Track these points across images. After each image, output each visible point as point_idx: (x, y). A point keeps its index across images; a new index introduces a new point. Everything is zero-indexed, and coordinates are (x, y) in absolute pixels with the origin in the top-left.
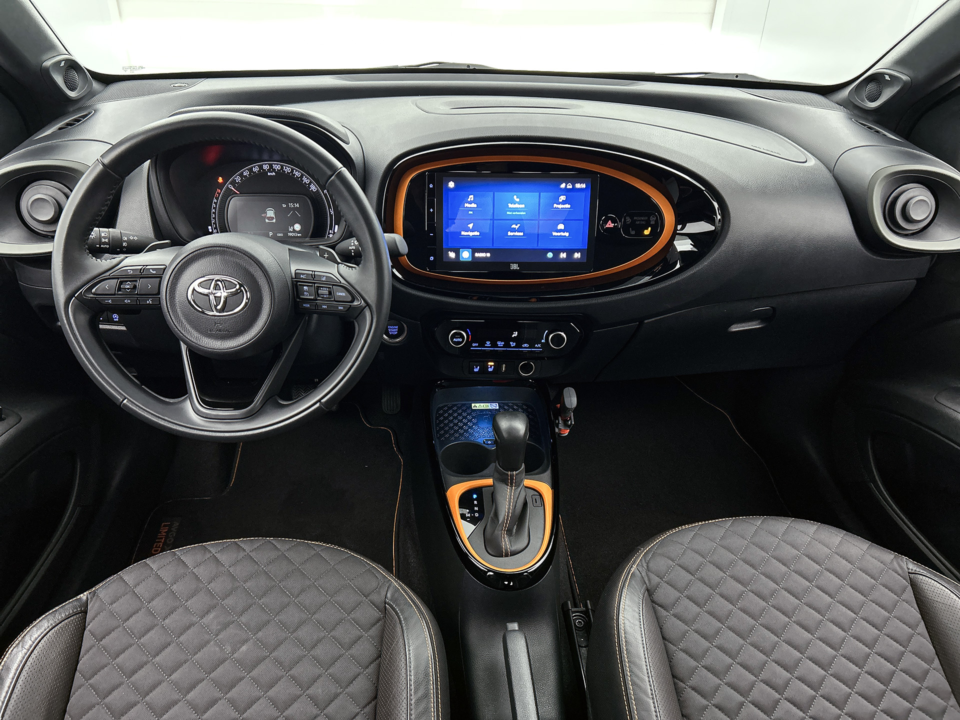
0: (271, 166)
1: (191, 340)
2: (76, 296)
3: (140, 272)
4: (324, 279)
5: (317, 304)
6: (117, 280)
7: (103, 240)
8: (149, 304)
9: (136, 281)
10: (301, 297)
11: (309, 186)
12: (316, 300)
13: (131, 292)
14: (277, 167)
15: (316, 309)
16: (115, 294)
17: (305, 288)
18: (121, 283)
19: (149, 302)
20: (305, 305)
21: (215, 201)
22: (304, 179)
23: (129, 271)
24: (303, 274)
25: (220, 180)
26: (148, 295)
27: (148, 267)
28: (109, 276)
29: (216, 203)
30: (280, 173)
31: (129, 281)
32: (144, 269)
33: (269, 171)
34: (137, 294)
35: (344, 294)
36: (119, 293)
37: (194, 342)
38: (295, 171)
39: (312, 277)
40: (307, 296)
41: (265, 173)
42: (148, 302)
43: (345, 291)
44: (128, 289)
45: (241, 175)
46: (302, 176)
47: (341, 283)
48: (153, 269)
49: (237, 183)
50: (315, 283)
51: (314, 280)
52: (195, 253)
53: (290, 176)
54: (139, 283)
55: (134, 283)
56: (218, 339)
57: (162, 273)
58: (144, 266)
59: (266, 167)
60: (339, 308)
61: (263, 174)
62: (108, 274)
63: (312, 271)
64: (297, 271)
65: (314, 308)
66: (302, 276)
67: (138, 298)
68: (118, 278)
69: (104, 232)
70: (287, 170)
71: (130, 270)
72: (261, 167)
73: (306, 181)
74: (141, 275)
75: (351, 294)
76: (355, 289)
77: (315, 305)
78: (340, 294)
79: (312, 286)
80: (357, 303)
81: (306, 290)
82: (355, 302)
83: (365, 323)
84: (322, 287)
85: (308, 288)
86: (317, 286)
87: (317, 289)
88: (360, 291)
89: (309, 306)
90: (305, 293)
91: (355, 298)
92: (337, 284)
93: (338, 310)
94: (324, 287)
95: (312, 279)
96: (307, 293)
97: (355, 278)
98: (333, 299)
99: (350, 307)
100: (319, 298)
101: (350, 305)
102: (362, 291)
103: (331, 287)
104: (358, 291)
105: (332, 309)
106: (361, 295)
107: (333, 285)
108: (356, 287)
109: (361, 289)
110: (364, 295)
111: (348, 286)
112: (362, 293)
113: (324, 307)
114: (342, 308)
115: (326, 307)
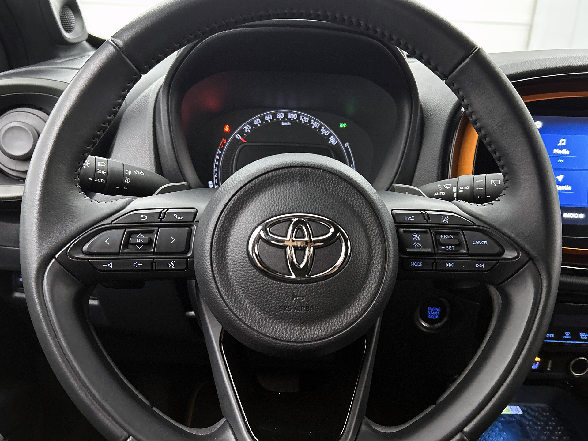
0: (286, 115)
1: (250, 327)
2: (57, 256)
3: (159, 218)
4: (446, 220)
5: (435, 262)
6: (123, 230)
7: (100, 172)
8: (171, 270)
9: (152, 232)
10: (408, 250)
11: (328, 138)
12: (435, 254)
13: (145, 249)
14: (293, 116)
15: (432, 270)
16: (118, 254)
18: (130, 234)
19: (171, 265)
20: (414, 264)
21: (219, 152)
22: (323, 130)
23: (142, 216)
24: (408, 215)
25: (227, 129)
26: (169, 254)
27: (169, 211)
28: (111, 224)
29: (220, 155)
30: (296, 123)
31: (143, 232)
32: (165, 213)
33: (283, 120)
34: (153, 253)
35: (486, 243)
36: (126, 251)
37: (256, 330)
38: (313, 121)
39: (425, 219)
40: (418, 248)
41: (279, 122)
42: (169, 266)
43: (485, 237)
44: (139, 244)
45: (251, 124)
46: (321, 126)
47: (476, 225)
48: (179, 214)
49: (246, 133)
50: (429, 228)
51: (428, 223)
52: (260, 178)
53: (307, 127)
54: (158, 235)
55: (149, 235)
56: (296, 323)
57: (192, 220)
58: (164, 209)
59: (280, 116)
61: (276, 123)
62: (108, 221)
63: (420, 210)
64: (394, 211)
66: (406, 218)
67: (154, 259)
68: (125, 228)
69: (101, 161)
70: (304, 119)
71: (143, 214)
72: (274, 115)
73: (325, 133)
74: (161, 222)
75: (496, 242)
76: (504, 234)
77: (433, 263)
78: (478, 243)
79: (426, 232)
80: (510, 256)
81: (416, 239)
82: (506, 255)
83: (524, 289)
84: (443, 233)
85: (419, 236)
86: (435, 232)
87: (435, 236)
88: (513, 235)
89: (421, 265)
90: (415, 244)
91: (504, 247)
92: (469, 226)
93: (476, 269)
94: (447, 233)
95: (425, 222)
96: (418, 244)
97: (500, 216)
98: (464, 251)
99: (497, 263)
100: (439, 252)
101: (498, 260)
102: (517, 236)
103: (459, 233)
104: (509, 237)
105: (464, 268)
106: (516, 243)
107: (462, 229)
108: (505, 230)
109: (514, 233)
110: (522, 243)
111: (489, 229)
112: (517, 239)
113: (449, 265)
114: (482, 266)
115: (452, 265)
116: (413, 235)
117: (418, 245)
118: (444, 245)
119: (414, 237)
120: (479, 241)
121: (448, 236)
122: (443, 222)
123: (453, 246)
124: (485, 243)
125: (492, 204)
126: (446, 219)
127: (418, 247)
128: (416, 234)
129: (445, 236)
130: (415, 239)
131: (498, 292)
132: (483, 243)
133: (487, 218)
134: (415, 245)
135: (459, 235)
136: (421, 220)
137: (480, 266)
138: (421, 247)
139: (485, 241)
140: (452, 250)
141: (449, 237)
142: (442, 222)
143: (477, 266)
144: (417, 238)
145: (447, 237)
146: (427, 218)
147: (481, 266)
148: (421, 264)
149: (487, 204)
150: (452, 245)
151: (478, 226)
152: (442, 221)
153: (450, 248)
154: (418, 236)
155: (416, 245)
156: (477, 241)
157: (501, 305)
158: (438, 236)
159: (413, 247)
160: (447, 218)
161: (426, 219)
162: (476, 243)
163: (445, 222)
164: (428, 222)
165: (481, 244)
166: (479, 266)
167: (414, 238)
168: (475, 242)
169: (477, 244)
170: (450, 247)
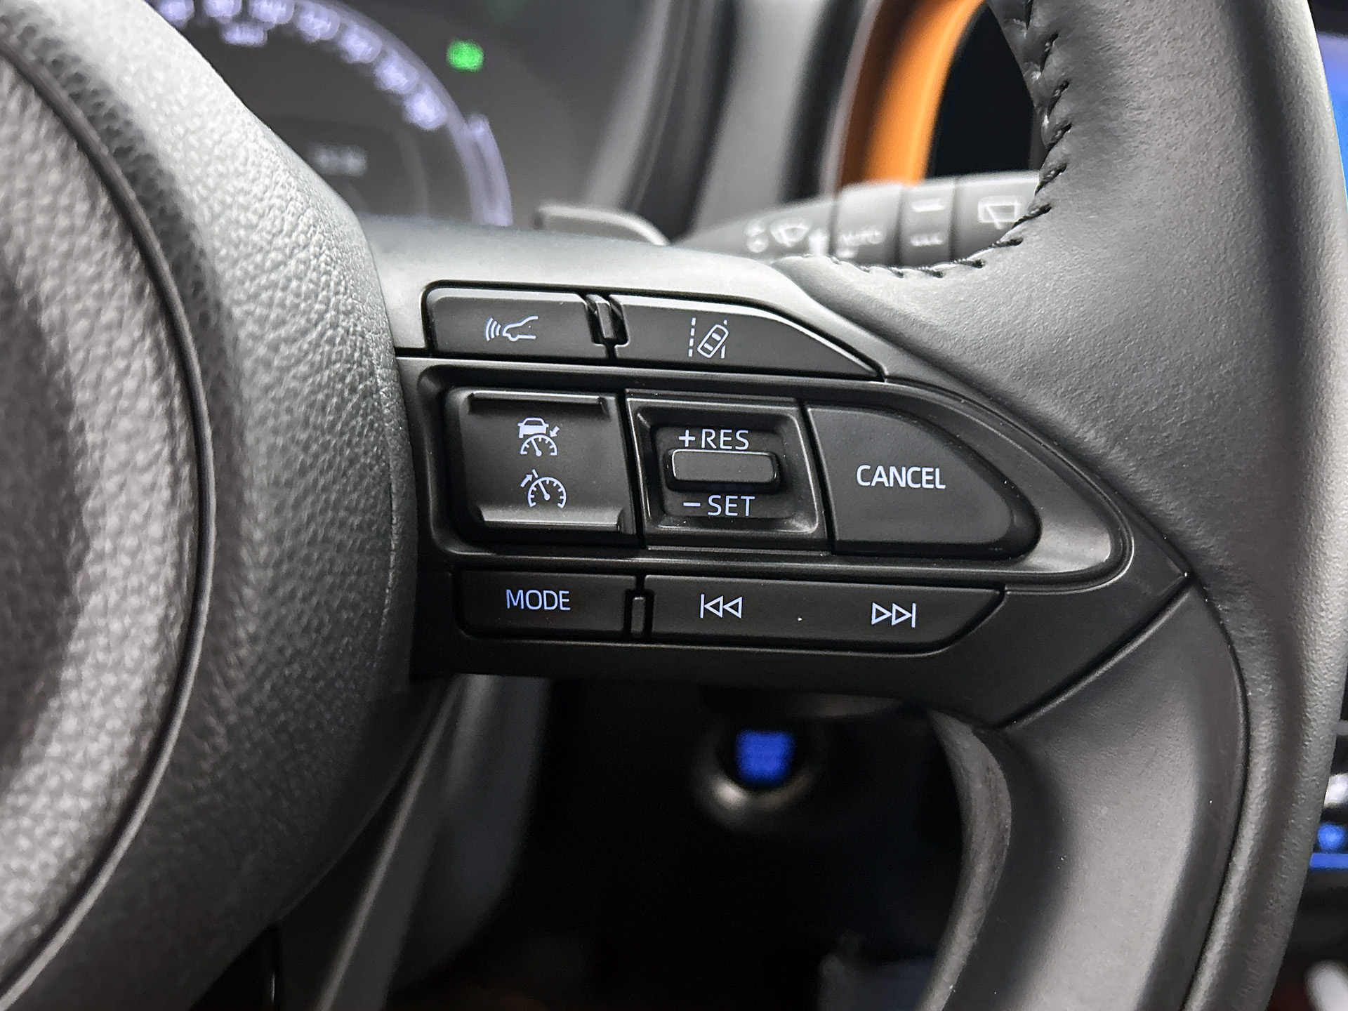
4: (713, 346)
5: (640, 588)
10: (492, 516)
12: (639, 542)
15: (626, 635)
17: (532, 430)
20: (519, 599)
24: (506, 311)
35: (931, 479)
39: (597, 337)
40: (543, 503)
43: (928, 442)
47: (880, 376)
50: (618, 387)
51: (611, 360)
60: (878, 614)
63: (583, 292)
64: (439, 294)
65: (618, 627)
75: (995, 476)
76: (1043, 428)
77: (630, 595)
78: (884, 479)
79: (597, 411)
80: (1072, 559)
81: (539, 453)
82: (1052, 554)
83: (1147, 765)
84: (696, 421)
85: (553, 434)
86: (646, 411)
87: (649, 437)
88: (1092, 437)
89: (565, 605)
90: (529, 478)
91: (1041, 509)
92: (844, 382)
93: (872, 638)
94: (717, 421)
95: (600, 350)
96: (548, 479)
97: (1024, 323)
98: (807, 528)
99: (996, 601)
100: (664, 528)
101: (998, 584)
102: (1116, 439)
103: (781, 419)
104: (1069, 448)
105: (800, 627)
106: (1110, 483)
107: (804, 398)
108: (1047, 405)
109: (1102, 424)
110: (1142, 482)
111: (956, 396)
112: (1117, 459)
113: (716, 607)
114: (908, 615)
115: (735, 608)
116: (524, 429)
117: (550, 488)
118: (699, 489)
119: (527, 437)
120: (893, 470)
121: (722, 439)
122: (695, 352)
123: (748, 498)
124: (925, 477)
125: (978, 264)
126: (717, 337)
127: (547, 497)
128: (539, 424)
129: (709, 435)
130: (530, 450)
131: (993, 762)
132: (917, 477)
133: (946, 337)
134: (529, 483)
135: (784, 429)
136: (577, 339)
137: (897, 615)
138: (564, 498)
139: (925, 470)
140: (740, 522)
141: (726, 443)
142: (690, 354)
143: (879, 614)
144: (542, 445)
145: (715, 441)
146: (607, 331)
147: (899, 615)
148: (560, 600)
149: (952, 265)
150: (739, 488)
151: (893, 378)
152: (695, 348)
153: (728, 505)
154: (548, 434)
155: (533, 488)
156: (880, 469)
157: (1008, 836)
158: (664, 436)
159: (517, 499)
160: (721, 333)
161: (605, 336)
162: (876, 479)
163: (709, 352)
164: (611, 351)
165: (903, 484)
166: (888, 614)
167: (525, 445)
168: (868, 476)
169: (880, 484)
170: (731, 501)
